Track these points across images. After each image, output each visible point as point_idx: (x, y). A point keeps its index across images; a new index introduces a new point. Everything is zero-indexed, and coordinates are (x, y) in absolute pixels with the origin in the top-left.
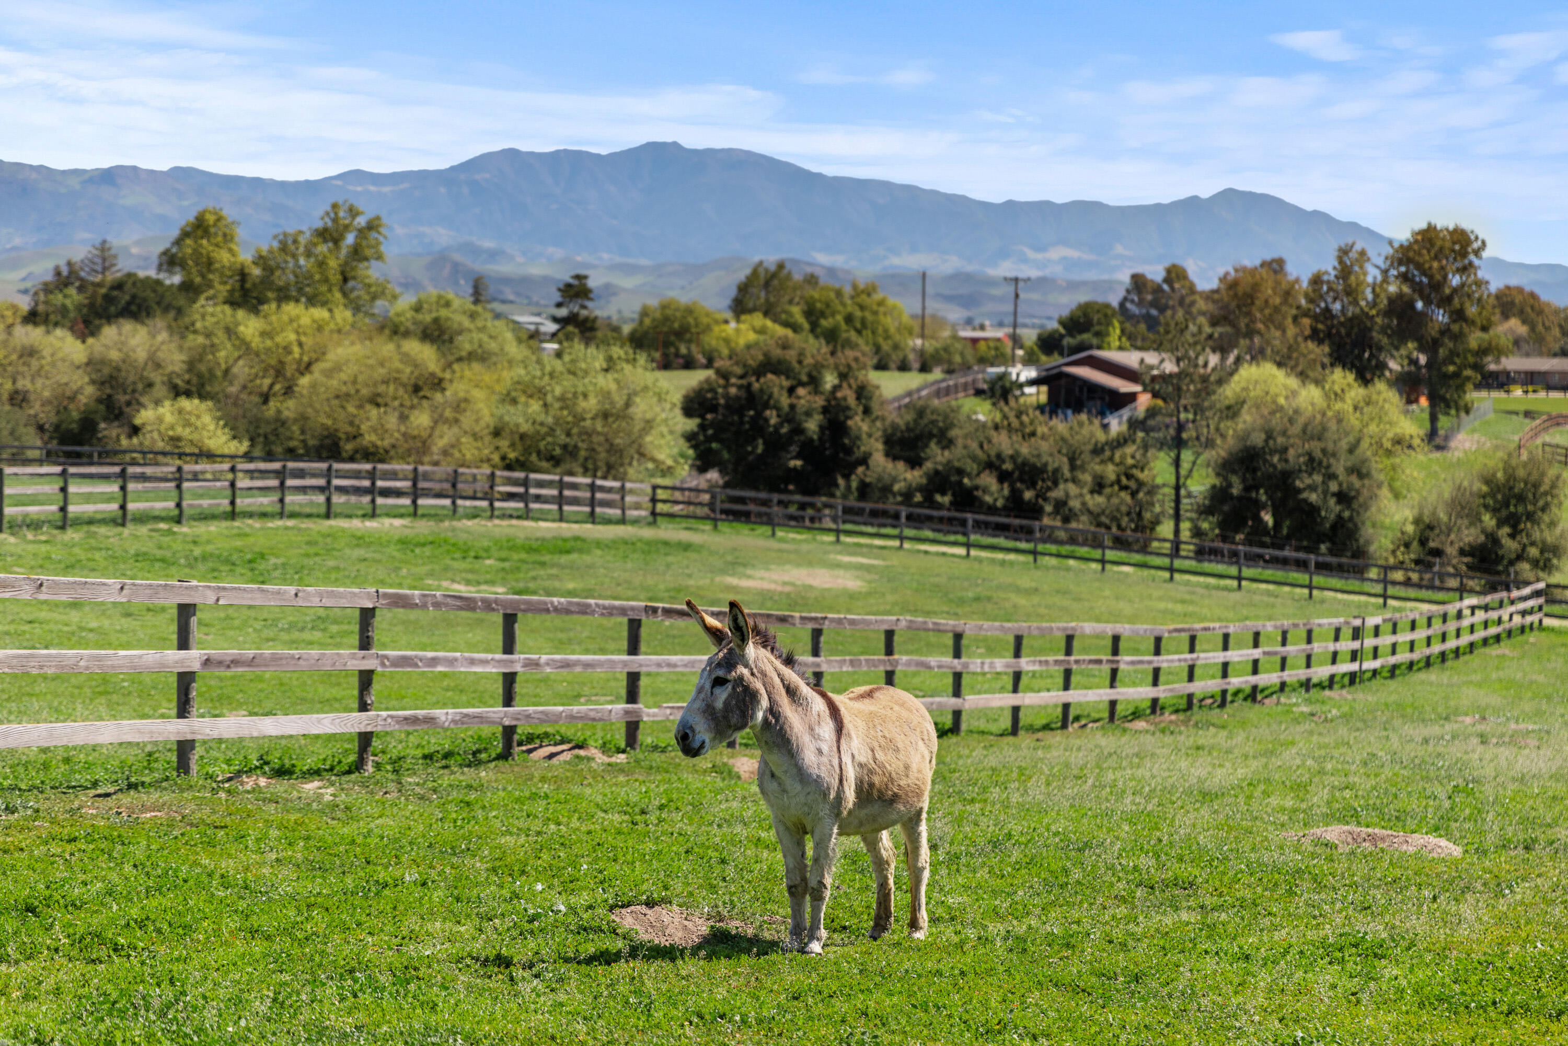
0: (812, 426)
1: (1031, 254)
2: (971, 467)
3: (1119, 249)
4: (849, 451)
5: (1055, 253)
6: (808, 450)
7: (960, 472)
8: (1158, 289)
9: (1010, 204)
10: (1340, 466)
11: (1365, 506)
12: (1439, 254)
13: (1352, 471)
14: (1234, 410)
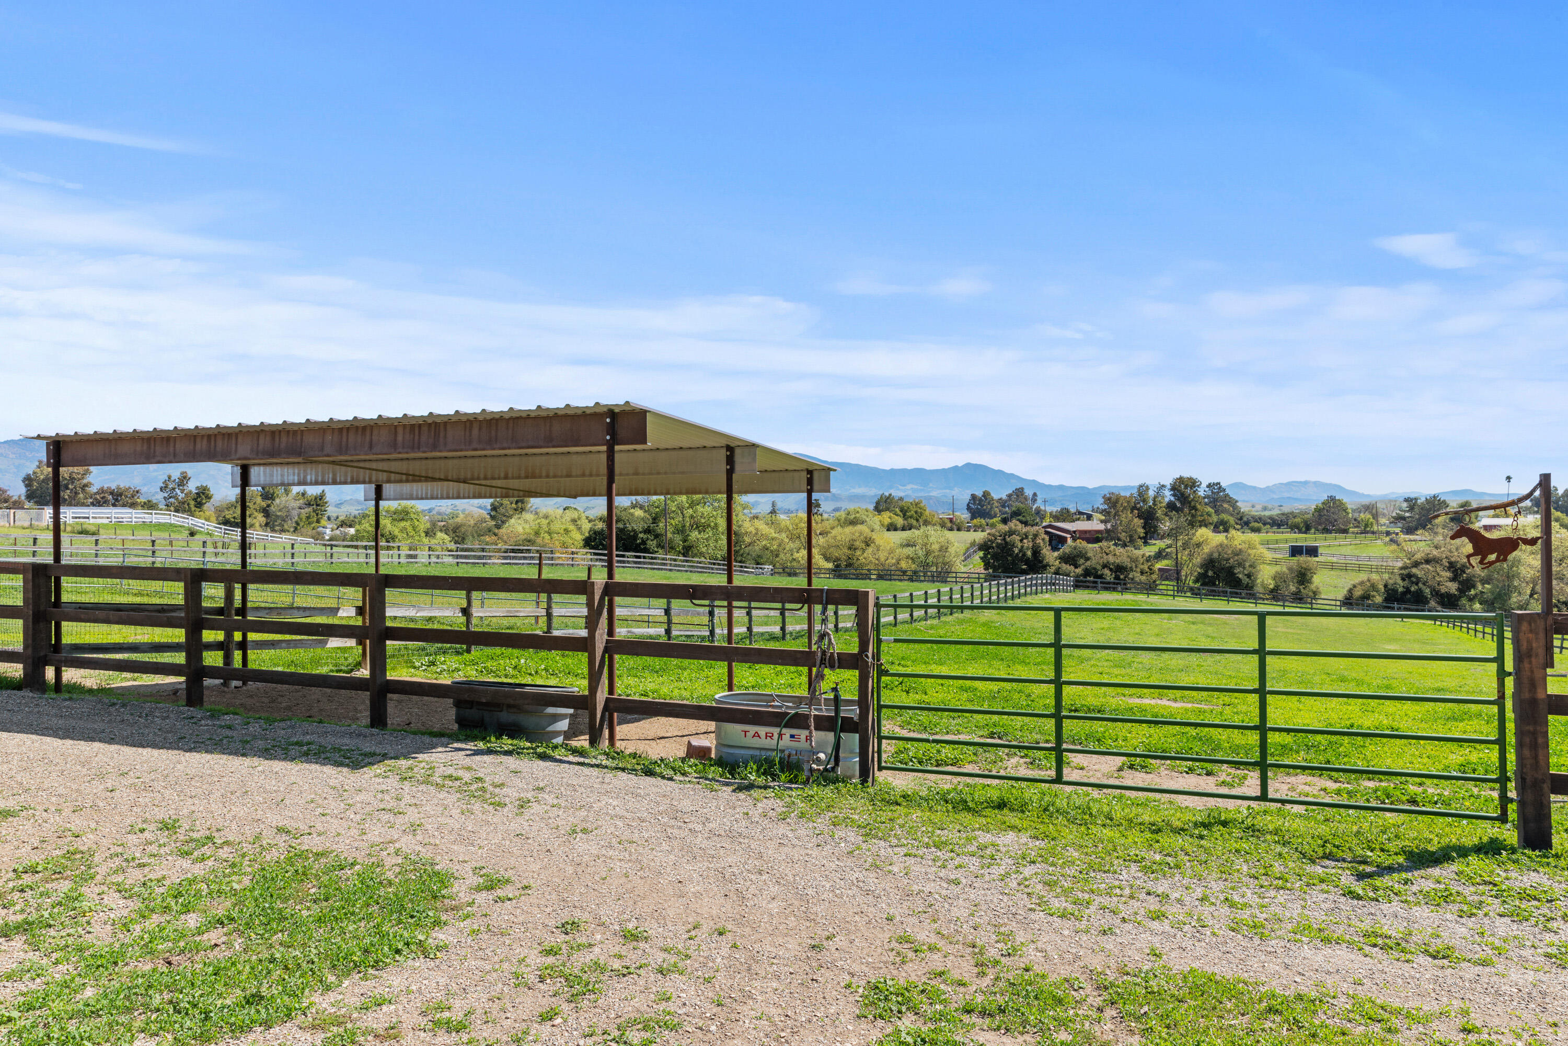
0: (1029, 553)
1: (901, 487)
2: (1099, 567)
3: (931, 485)
4: (1041, 562)
5: (909, 487)
6: (1027, 562)
7: (1095, 569)
8: (980, 500)
9: (892, 470)
10: (1247, 564)
11: (1256, 579)
12: (1186, 487)
13: (1250, 566)
14: (1198, 545)
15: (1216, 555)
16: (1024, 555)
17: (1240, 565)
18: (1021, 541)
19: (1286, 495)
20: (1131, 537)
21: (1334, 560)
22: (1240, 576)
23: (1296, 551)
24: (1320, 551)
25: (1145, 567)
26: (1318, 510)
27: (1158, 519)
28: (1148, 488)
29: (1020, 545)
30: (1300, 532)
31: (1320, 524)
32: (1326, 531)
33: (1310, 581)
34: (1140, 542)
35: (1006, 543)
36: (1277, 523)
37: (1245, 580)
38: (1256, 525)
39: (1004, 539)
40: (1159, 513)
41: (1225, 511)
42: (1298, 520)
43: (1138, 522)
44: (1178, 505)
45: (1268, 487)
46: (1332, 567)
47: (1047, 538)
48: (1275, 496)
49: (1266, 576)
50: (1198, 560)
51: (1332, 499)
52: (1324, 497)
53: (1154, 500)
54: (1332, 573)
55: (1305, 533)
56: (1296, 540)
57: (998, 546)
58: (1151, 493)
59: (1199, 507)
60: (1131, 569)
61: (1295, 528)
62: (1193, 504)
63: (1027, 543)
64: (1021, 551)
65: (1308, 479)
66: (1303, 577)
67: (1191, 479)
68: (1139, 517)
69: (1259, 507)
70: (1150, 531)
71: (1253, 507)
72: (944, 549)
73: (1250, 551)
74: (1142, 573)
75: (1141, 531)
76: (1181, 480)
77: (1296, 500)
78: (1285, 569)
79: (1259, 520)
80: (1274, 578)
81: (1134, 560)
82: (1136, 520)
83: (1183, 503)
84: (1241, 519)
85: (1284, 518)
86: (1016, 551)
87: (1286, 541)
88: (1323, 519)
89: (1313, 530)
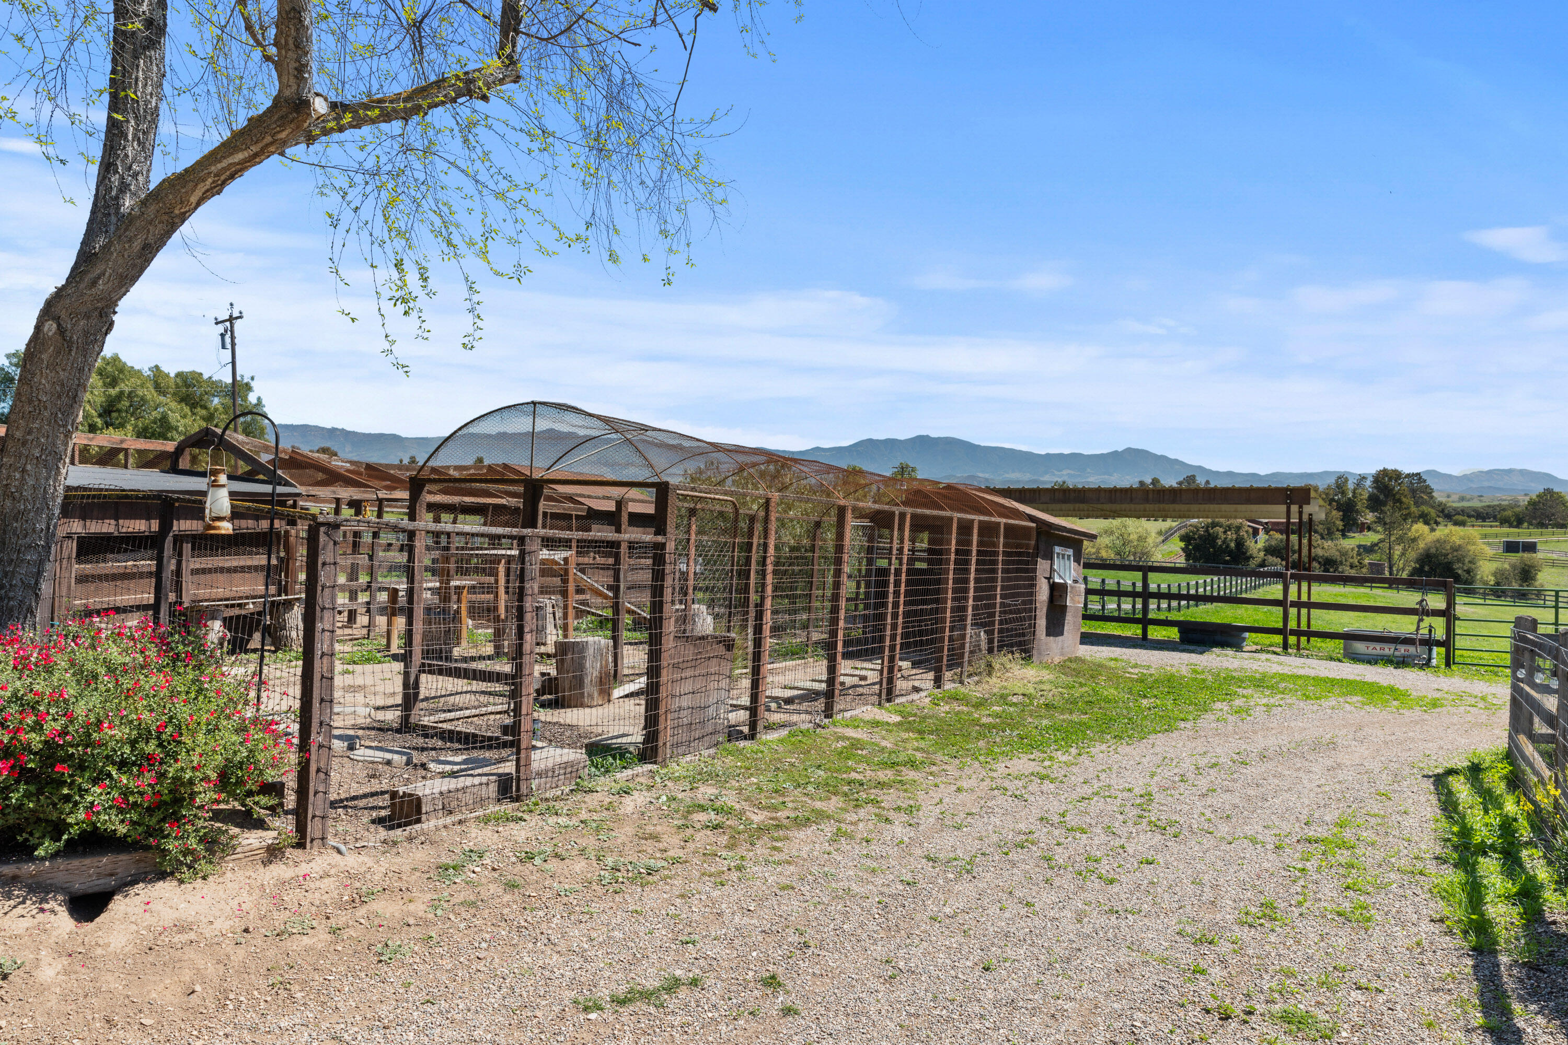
0: (1233, 545)
3: (1090, 469)
4: (1245, 554)
6: (1230, 553)
10: (1467, 560)
11: (1476, 575)
12: (1390, 479)
13: (1470, 562)
14: (1414, 540)
15: (1433, 551)
16: (1228, 546)
17: (1459, 560)
18: (1225, 532)
19: (1486, 484)
20: (1329, 529)
21: (1555, 556)
22: (1460, 572)
23: (1511, 547)
24: (1539, 547)
25: (1355, 561)
26: (1532, 503)
27: (1357, 512)
28: (1347, 480)
29: (1223, 537)
30: (1511, 526)
31: (1535, 518)
32: (1542, 525)
33: (1533, 579)
34: (1338, 534)
35: (1209, 534)
36: (1482, 516)
37: (1464, 576)
38: (1460, 518)
39: (1207, 531)
40: (1359, 506)
41: (1424, 503)
42: (1509, 513)
43: (1336, 514)
44: (1382, 497)
45: (1465, 476)
46: (1553, 564)
47: (1251, 530)
48: (1474, 486)
49: (1486, 570)
50: (1412, 555)
51: (1549, 491)
52: (1540, 489)
53: (1354, 492)
54: (1553, 570)
55: (1517, 527)
56: (1508, 535)
57: (1200, 537)
58: (1351, 486)
59: (1404, 500)
60: (1341, 563)
61: (1505, 522)
62: (1397, 497)
63: (1231, 535)
64: (1224, 542)
65: (1513, 467)
66: (1527, 574)
67: (1396, 471)
68: (1338, 509)
69: (1455, 497)
70: (1350, 524)
71: (1448, 496)
72: (1142, 539)
73: (1470, 547)
74: (1352, 567)
75: (1340, 524)
76: (1385, 472)
77: (1499, 489)
78: (1507, 566)
79: (1463, 512)
80: (1495, 574)
81: (1344, 553)
82: (1334, 512)
83: (1386, 496)
84: (1443, 511)
85: (1490, 510)
86: (1219, 542)
87: (1496, 536)
88: (1538, 513)
89: (1526, 524)
